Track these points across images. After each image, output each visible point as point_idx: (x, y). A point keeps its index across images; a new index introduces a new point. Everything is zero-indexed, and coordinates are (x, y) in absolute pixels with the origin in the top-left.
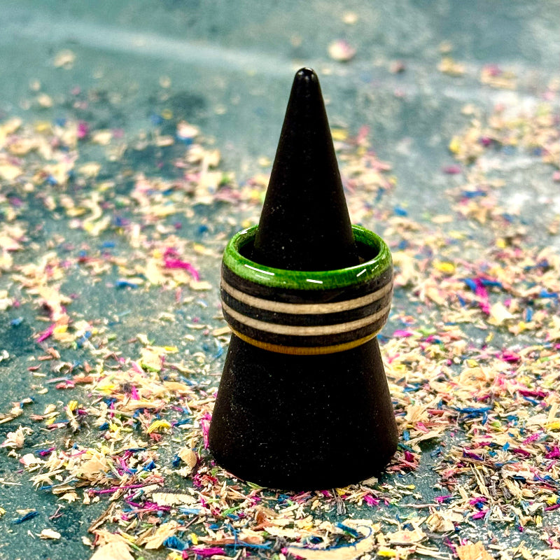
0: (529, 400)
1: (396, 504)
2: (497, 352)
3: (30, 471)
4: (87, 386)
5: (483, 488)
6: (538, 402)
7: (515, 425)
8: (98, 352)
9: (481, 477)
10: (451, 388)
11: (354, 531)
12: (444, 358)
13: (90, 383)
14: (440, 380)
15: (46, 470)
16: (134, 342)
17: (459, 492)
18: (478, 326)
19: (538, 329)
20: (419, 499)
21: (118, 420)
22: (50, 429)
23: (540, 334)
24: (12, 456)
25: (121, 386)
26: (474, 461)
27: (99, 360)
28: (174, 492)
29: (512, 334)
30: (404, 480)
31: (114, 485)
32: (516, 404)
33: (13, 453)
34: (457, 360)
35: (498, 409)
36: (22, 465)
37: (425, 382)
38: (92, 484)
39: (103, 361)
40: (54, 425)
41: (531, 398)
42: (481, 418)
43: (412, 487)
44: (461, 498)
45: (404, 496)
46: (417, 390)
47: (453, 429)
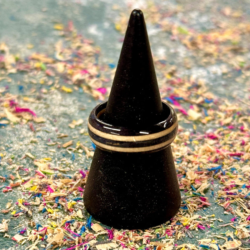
0: (235, 158)
1: (213, 227)
2: (204, 135)
3: (22, 244)
4: (19, 188)
5: (247, 210)
6: (239, 158)
7: (237, 172)
8: (11, 167)
9: (243, 204)
10: (196, 158)
11: (207, 247)
12: (182, 142)
13: (19, 186)
14: (189, 154)
15: (30, 242)
16: (25, 158)
17: (237, 214)
18: (186, 122)
19: (214, 120)
20: (222, 222)
21: (49, 206)
22: (15, 217)
23: (217, 122)
24: (6, 237)
25: (40, 186)
26: (233, 196)
27: (15, 172)
28: (106, 243)
29: (204, 124)
30: (208, 213)
31: (71, 244)
32: (231, 162)
33: (6, 235)
34: (188, 142)
35: (225, 166)
36: (15, 241)
37: (182, 157)
38: (60, 245)
39: (17, 172)
40: (17, 214)
41: (236, 157)
42: (221, 172)
43: (214, 215)
44: (240, 217)
45: (214, 221)
46: (181, 162)
47: (211, 180)
